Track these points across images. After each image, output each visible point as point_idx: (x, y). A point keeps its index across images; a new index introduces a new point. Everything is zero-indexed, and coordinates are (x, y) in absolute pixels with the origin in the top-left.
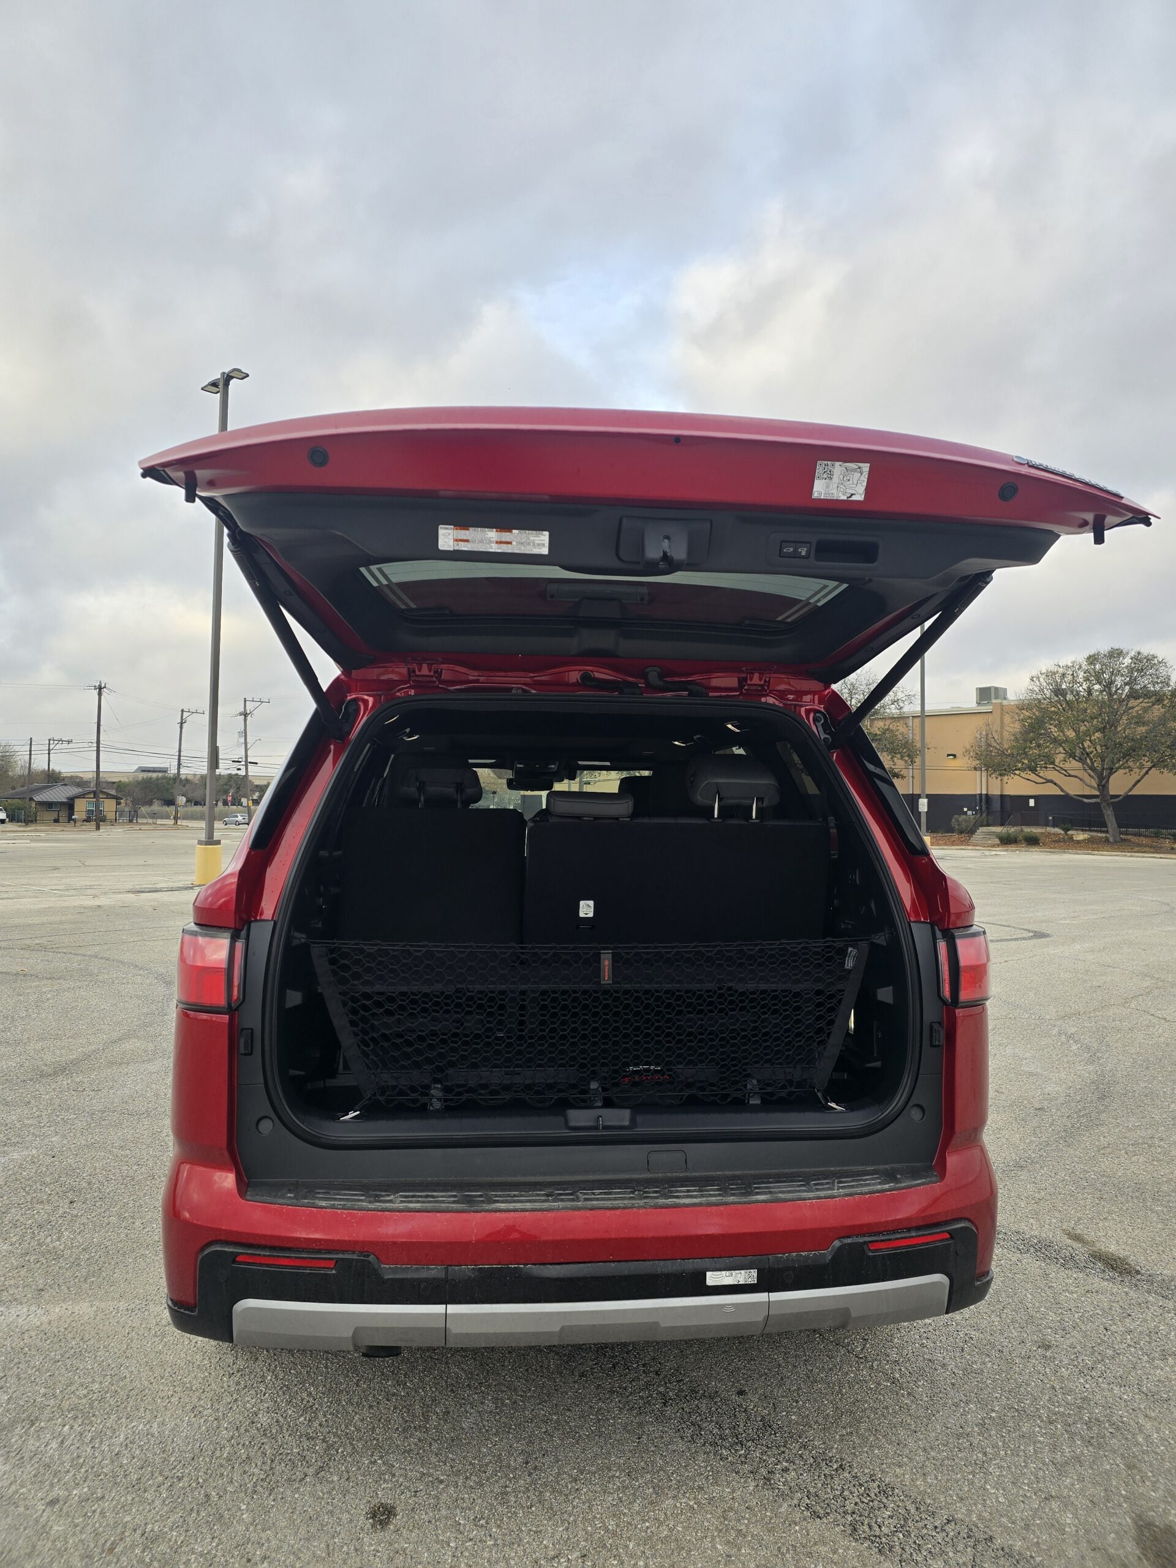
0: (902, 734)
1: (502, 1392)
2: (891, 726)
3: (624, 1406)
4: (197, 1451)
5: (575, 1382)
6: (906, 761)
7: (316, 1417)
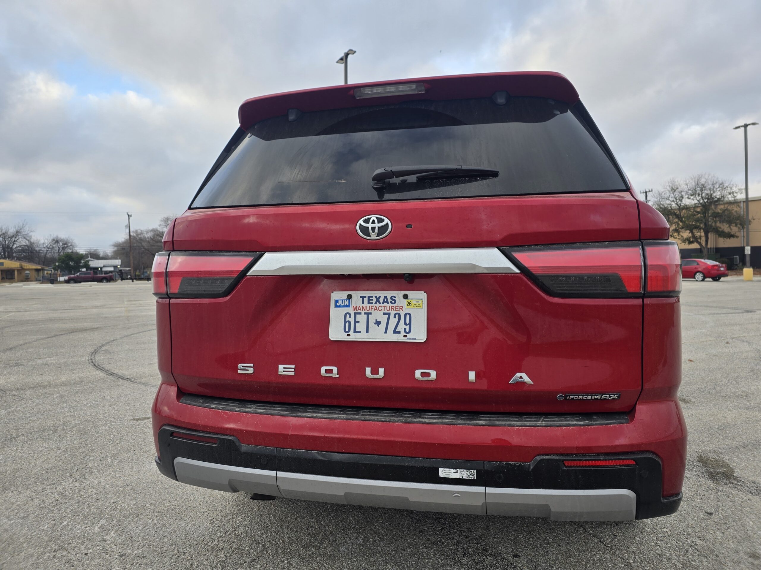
0: (736, 211)
1: (371, 534)
2: (729, 207)
3: (438, 553)
4: (201, 541)
5: (414, 535)
6: (739, 228)
7: (267, 533)
